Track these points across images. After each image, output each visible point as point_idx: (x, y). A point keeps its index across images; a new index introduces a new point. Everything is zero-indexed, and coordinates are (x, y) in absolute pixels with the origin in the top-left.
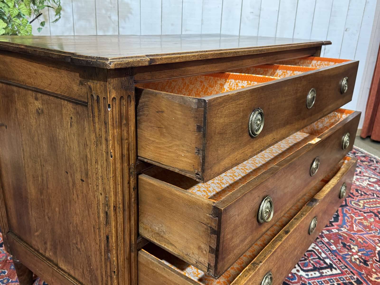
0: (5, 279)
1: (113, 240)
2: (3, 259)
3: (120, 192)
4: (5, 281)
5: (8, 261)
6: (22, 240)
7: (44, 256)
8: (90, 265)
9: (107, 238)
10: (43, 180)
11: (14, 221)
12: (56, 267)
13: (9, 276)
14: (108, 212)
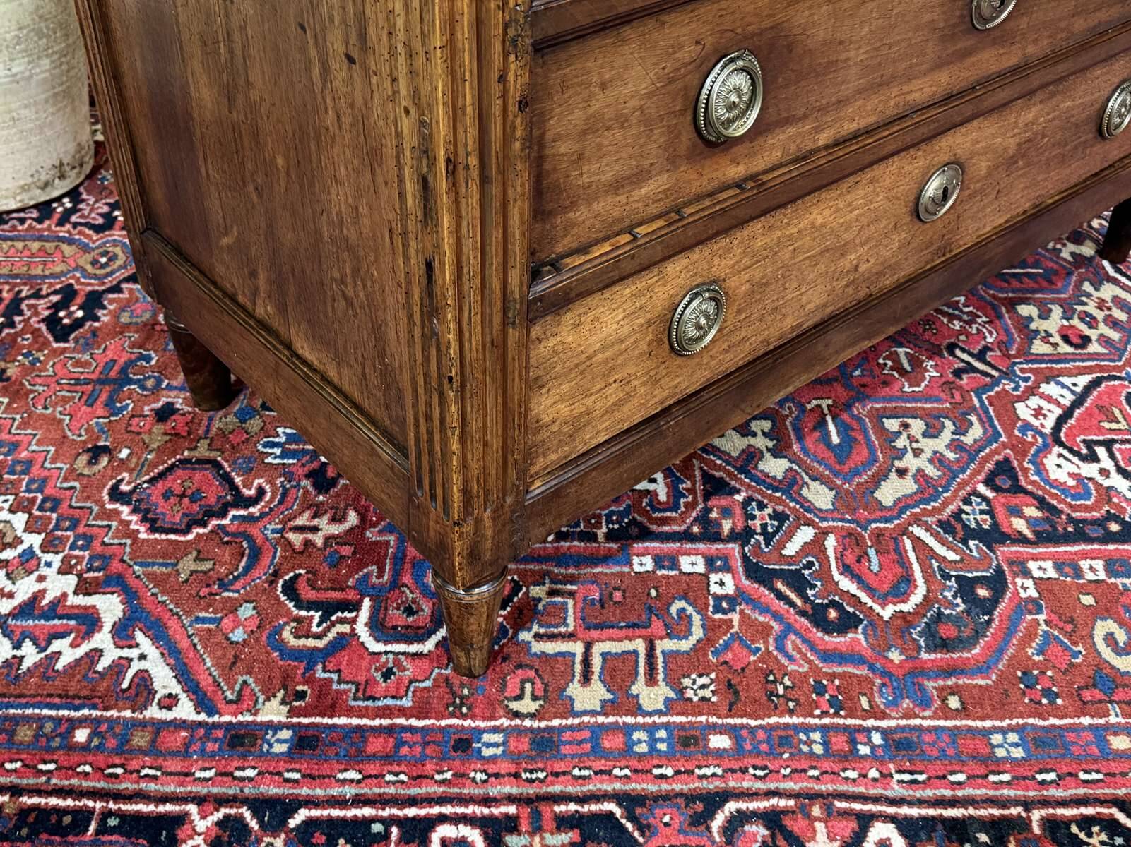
0: (149, 377)
1: (447, 273)
2: (144, 319)
3: (469, 110)
4: (150, 383)
5: (158, 328)
6: (186, 259)
7: (252, 316)
8: (382, 352)
9: (429, 267)
10: (231, 52)
11: (158, 194)
12: (286, 352)
13: (162, 369)
14: (430, 178)
